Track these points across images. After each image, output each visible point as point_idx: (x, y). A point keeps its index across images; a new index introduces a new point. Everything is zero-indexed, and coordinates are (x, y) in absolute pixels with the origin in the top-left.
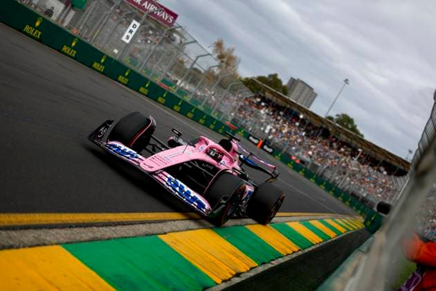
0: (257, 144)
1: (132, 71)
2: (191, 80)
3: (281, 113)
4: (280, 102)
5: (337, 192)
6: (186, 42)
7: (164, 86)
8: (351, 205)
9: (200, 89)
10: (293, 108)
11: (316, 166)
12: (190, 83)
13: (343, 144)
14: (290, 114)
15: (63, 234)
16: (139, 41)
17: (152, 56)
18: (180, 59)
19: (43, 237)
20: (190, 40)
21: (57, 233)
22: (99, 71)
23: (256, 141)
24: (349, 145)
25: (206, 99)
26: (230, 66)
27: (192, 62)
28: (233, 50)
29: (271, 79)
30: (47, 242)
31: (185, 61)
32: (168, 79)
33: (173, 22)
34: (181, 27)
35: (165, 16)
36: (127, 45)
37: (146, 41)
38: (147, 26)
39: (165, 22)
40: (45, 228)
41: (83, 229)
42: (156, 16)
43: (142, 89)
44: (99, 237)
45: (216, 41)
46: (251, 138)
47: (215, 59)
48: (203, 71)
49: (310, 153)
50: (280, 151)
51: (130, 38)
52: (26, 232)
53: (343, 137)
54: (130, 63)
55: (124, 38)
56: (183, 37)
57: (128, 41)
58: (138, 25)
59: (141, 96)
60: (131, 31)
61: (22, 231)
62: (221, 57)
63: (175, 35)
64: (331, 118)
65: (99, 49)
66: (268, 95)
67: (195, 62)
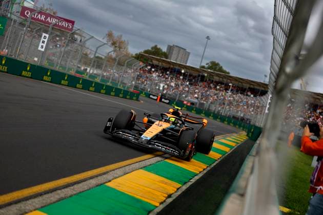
0: (156, 100)
1: (52, 71)
2: (97, 66)
3: (168, 73)
4: (165, 65)
5: (223, 119)
6: (85, 39)
7: (78, 75)
8: (235, 125)
9: (105, 71)
10: (175, 67)
11: (203, 104)
12: (96, 68)
13: (217, 83)
14: (175, 71)
15: (37, 202)
16: (51, 47)
17: (63, 56)
18: (84, 53)
19: (23, 208)
20: (88, 37)
21: (32, 202)
22: (27, 77)
23: (155, 98)
24: (222, 83)
25: (112, 76)
26: (122, 48)
27: (94, 53)
28: (121, 36)
29: (154, 50)
30: (27, 211)
31: (88, 53)
32: (79, 70)
33: (73, 27)
34: (79, 29)
35: (64, 24)
36: (43, 52)
37: (56, 46)
38: (54, 35)
39: (67, 29)
40: (23, 201)
41: (50, 195)
42: (58, 26)
43: (63, 82)
44: (63, 196)
45: (107, 33)
46: (151, 96)
47: (110, 46)
48: (103, 57)
49: (196, 96)
50: (175, 100)
51: (44, 47)
52: (10, 208)
53: (216, 79)
54: (49, 65)
55: (40, 48)
56: (83, 37)
57: (43, 50)
58: (47, 36)
59: (64, 87)
60: (43, 42)
61: (7, 207)
62: (114, 44)
63: (76, 36)
64: (203, 67)
65: (23, 61)
66: (155, 62)
67: (96, 52)
